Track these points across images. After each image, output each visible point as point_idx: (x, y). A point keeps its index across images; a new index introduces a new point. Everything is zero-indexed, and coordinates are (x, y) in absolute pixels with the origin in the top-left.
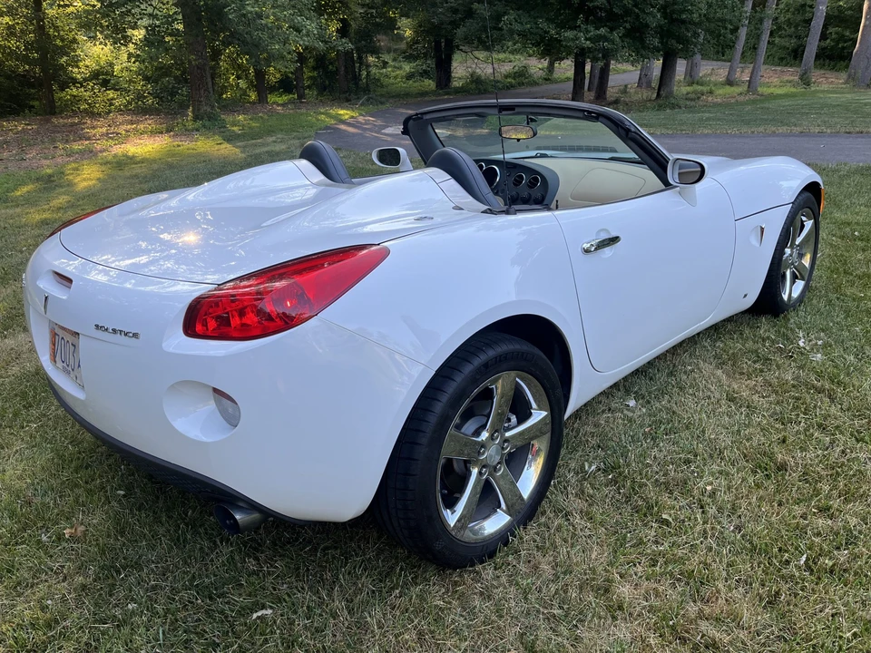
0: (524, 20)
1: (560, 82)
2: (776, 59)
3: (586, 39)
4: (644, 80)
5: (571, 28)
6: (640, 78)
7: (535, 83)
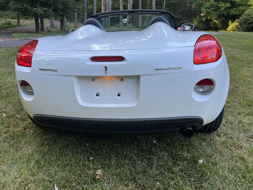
0: (17, 4)
1: (23, 26)
2: (82, 22)
3: (41, 11)
4: (52, 25)
5: (35, 7)
6: (51, 25)
7: (15, 27)
